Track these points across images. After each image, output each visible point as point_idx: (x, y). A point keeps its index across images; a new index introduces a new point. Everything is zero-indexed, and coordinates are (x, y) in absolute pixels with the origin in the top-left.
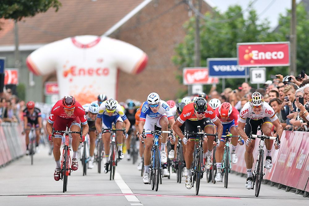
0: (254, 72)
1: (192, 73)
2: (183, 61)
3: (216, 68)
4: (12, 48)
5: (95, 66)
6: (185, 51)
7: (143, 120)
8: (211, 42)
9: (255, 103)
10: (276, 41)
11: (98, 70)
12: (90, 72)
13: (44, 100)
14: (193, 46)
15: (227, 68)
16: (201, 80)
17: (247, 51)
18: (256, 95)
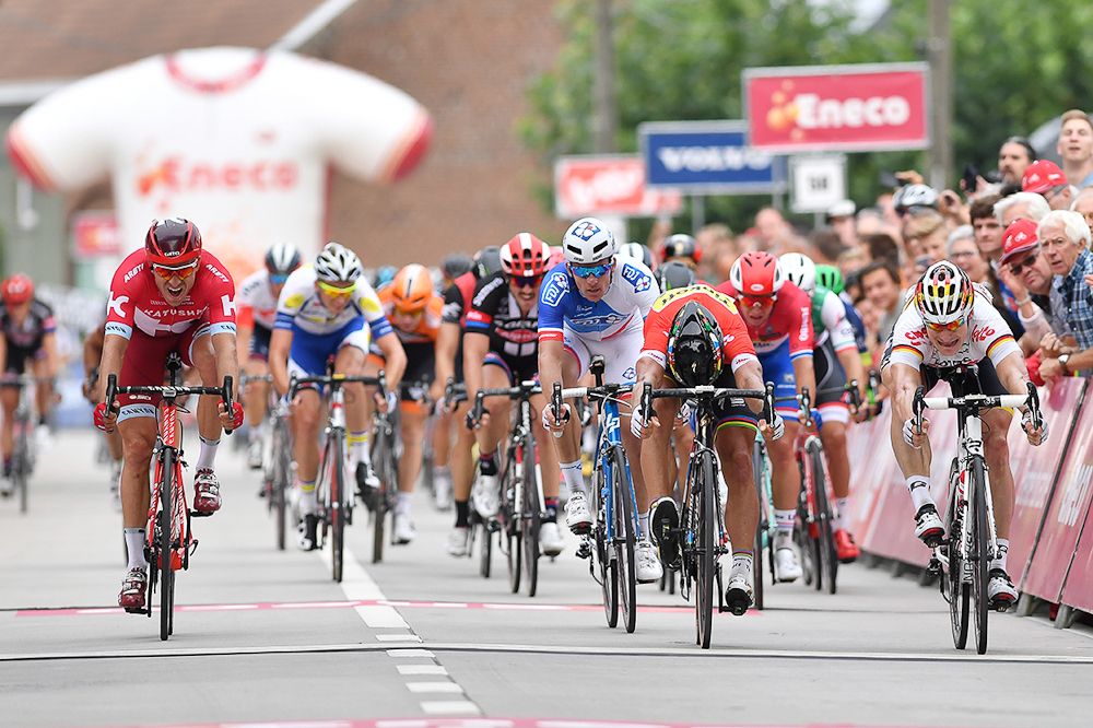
0: (805, 173)
1: (587, 176)
3: (672, 159)
5: (248, 154)
6: (561, 101)
7: (554, 335)
8: (652, 67)
9: (935, 313)
10: (880, 60)
11: (258, 169)
12: (231, 177)
13: (71, 277)
14: (589, 81)
15: (708, 159)
16: (620, 202)
17: (778, 97)
18: (942, 277)
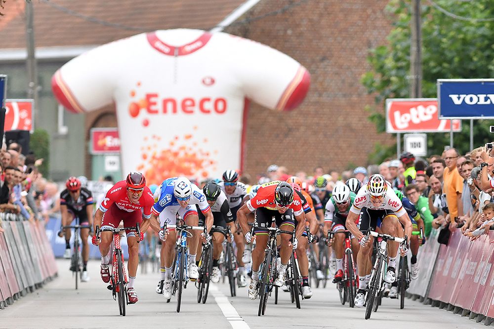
1: (405, 110)
2: (387, 82)
3: (456, 99)
4: (21, 54)
8: (445, 44)
9: (374, 192)
11: (203, 101)
12: (186, 106)
18: (377, 180)
